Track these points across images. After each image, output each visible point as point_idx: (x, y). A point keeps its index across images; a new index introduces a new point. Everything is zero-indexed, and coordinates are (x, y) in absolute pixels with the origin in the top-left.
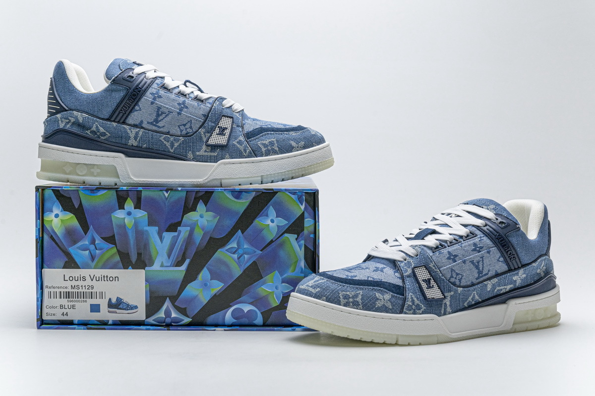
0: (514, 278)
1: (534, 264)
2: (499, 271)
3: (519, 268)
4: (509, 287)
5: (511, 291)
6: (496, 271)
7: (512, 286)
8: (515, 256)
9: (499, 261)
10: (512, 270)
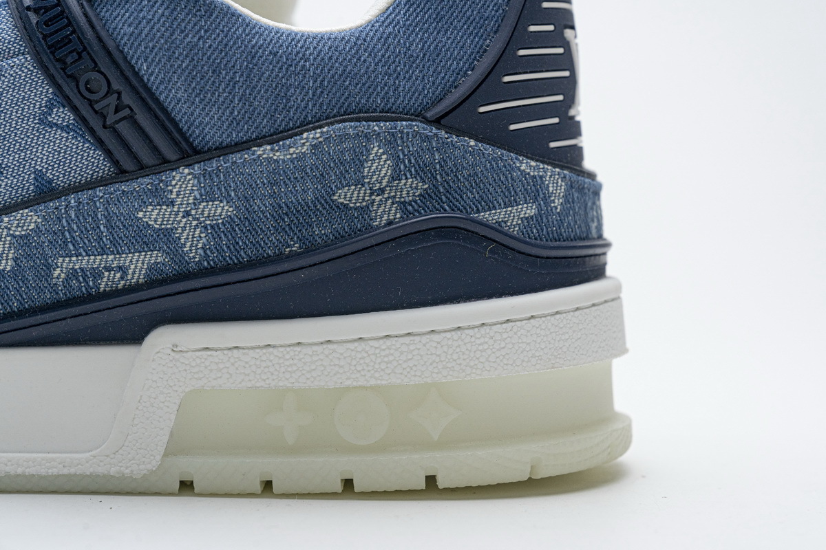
0: (152, 216)
1: (265, 151)
2: (59, 177)
3: (165, 164)
4: (138, 265)
5: (155, 281)
6: (39, 175)
7: (156, 257)
8: (127, 99)
9: (51, 125)
10: (125, 172)
